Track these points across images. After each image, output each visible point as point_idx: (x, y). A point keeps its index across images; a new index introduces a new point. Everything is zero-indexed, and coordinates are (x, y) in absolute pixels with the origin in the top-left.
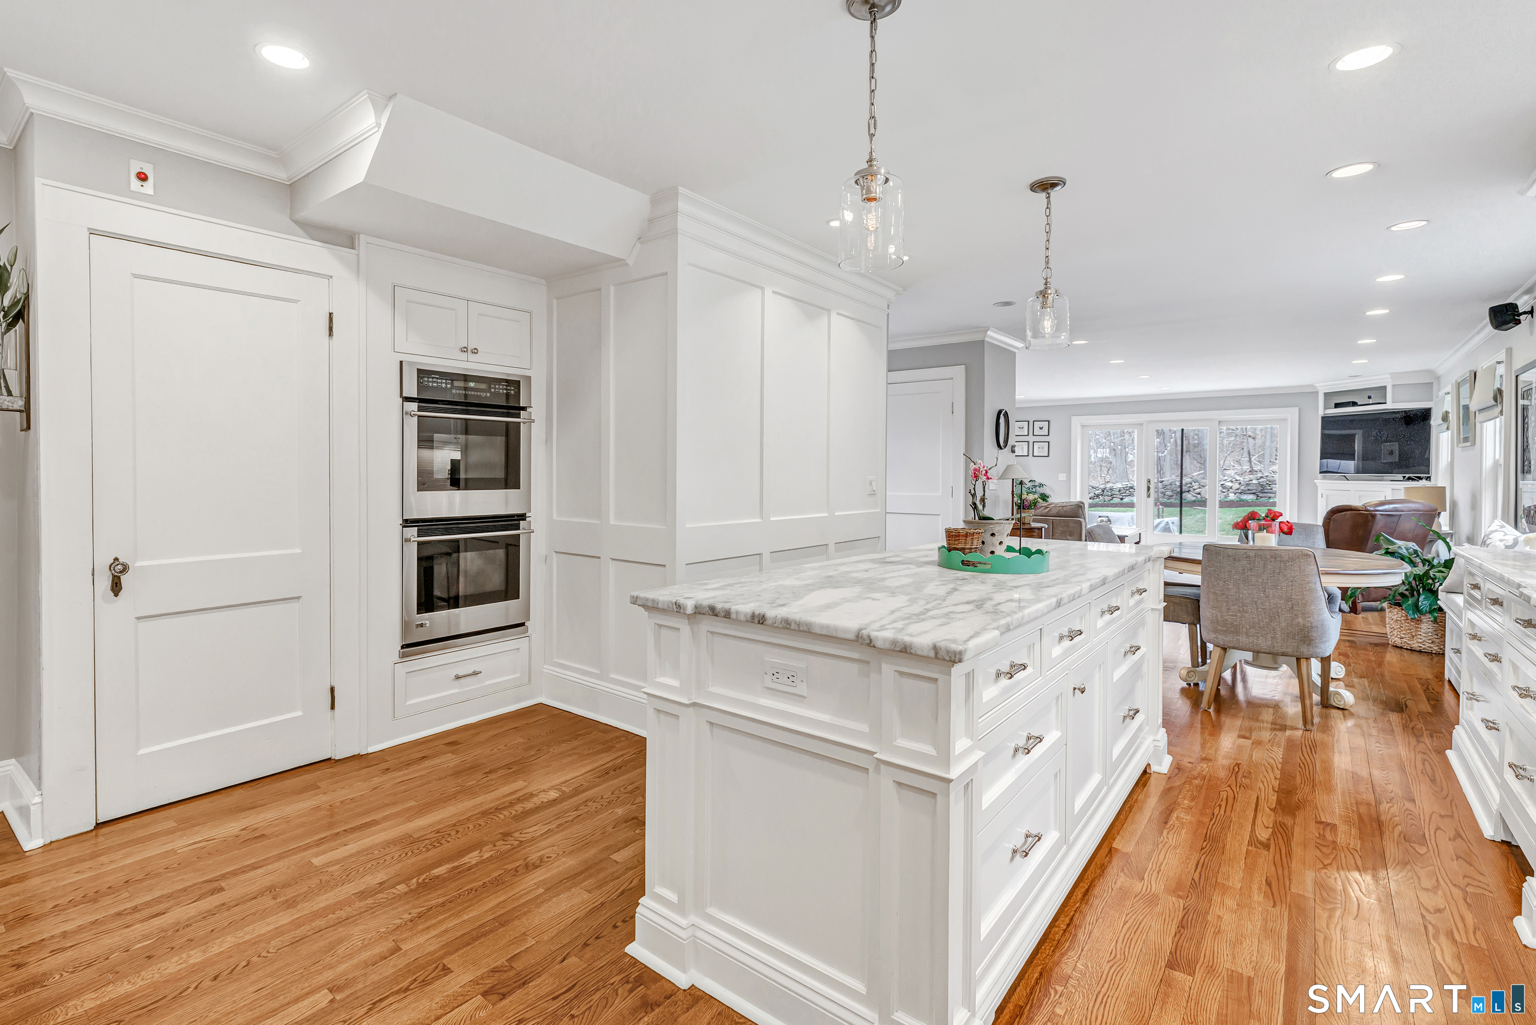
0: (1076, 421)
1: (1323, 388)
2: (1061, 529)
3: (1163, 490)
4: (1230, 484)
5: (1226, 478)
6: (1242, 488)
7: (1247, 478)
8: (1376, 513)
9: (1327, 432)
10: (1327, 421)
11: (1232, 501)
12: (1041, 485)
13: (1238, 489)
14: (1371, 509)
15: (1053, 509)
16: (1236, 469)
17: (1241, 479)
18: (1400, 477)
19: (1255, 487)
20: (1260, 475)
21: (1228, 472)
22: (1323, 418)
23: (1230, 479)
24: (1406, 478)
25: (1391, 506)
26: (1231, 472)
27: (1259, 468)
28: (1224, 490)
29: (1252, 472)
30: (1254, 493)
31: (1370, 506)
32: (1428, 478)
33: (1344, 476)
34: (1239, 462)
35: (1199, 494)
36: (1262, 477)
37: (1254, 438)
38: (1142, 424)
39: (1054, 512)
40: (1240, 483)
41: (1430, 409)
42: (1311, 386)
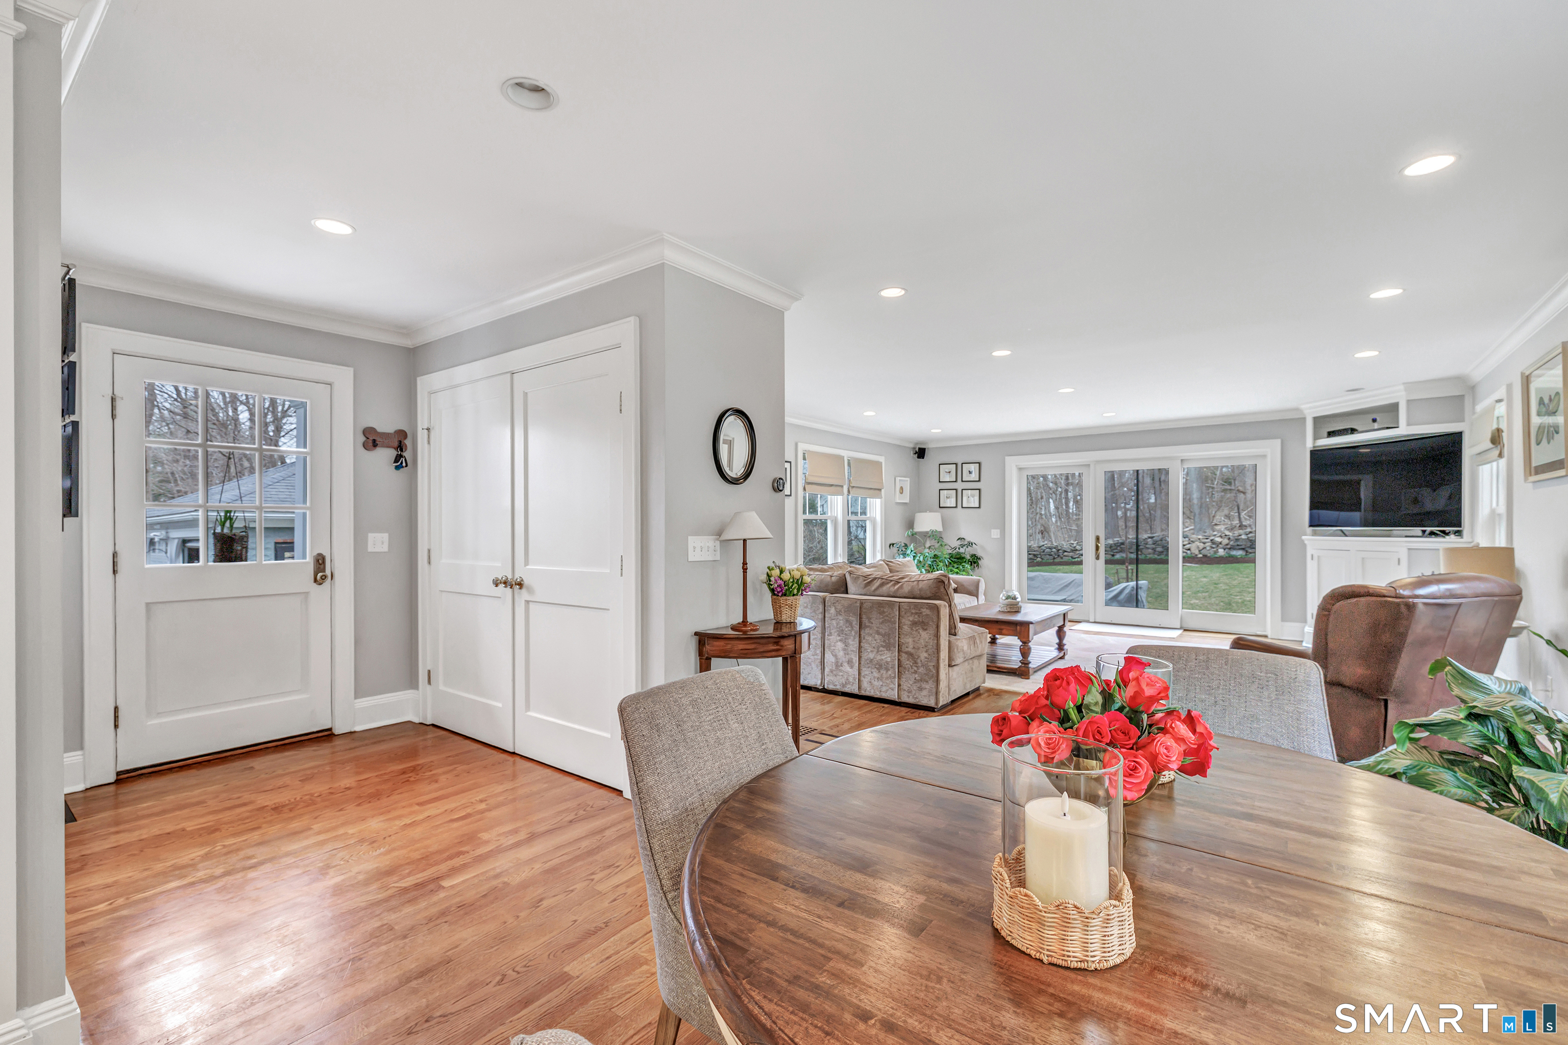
0: (1012, 463)
1: (1311, 411)
2: (911, 619)
3: (1154, 546)
4: (1218, 540)
5: (1215, 533)
6: (1231, 543)
7: (1237, 533)
8: (1416, 600)
9: (1316, 477)
10: (1318, 457)
11: (1221, 557)
12: (970, 544)
13: (1227, 545)
14: (1406, 593)
15: (905, 586)
16: (1227, 524)
17: (1230, 534)
18: (1418, 530)
19: (1244, 543)
20: (1249, 530)
21: (1217, 528)
22: (1311, 452)
23: (1219, 534)
24: (1427, 533)
25: (1443, 587)
26: (1222, 528)
27: (1248, 522)
28: (1214, 546)
29: (1241, 526)
30: (1243, 549)
31: (1404, 587)
32: (1459, 533)
33: (1341, 530)
34: (1228, 517)
35: (1189, 550)
36: (1251, 532)
37: (1244, 493)
38: (1089, 465)
39: (906, 589)
40: (1229, 539)
41: (1460, 434)
42: (1297, 410)
